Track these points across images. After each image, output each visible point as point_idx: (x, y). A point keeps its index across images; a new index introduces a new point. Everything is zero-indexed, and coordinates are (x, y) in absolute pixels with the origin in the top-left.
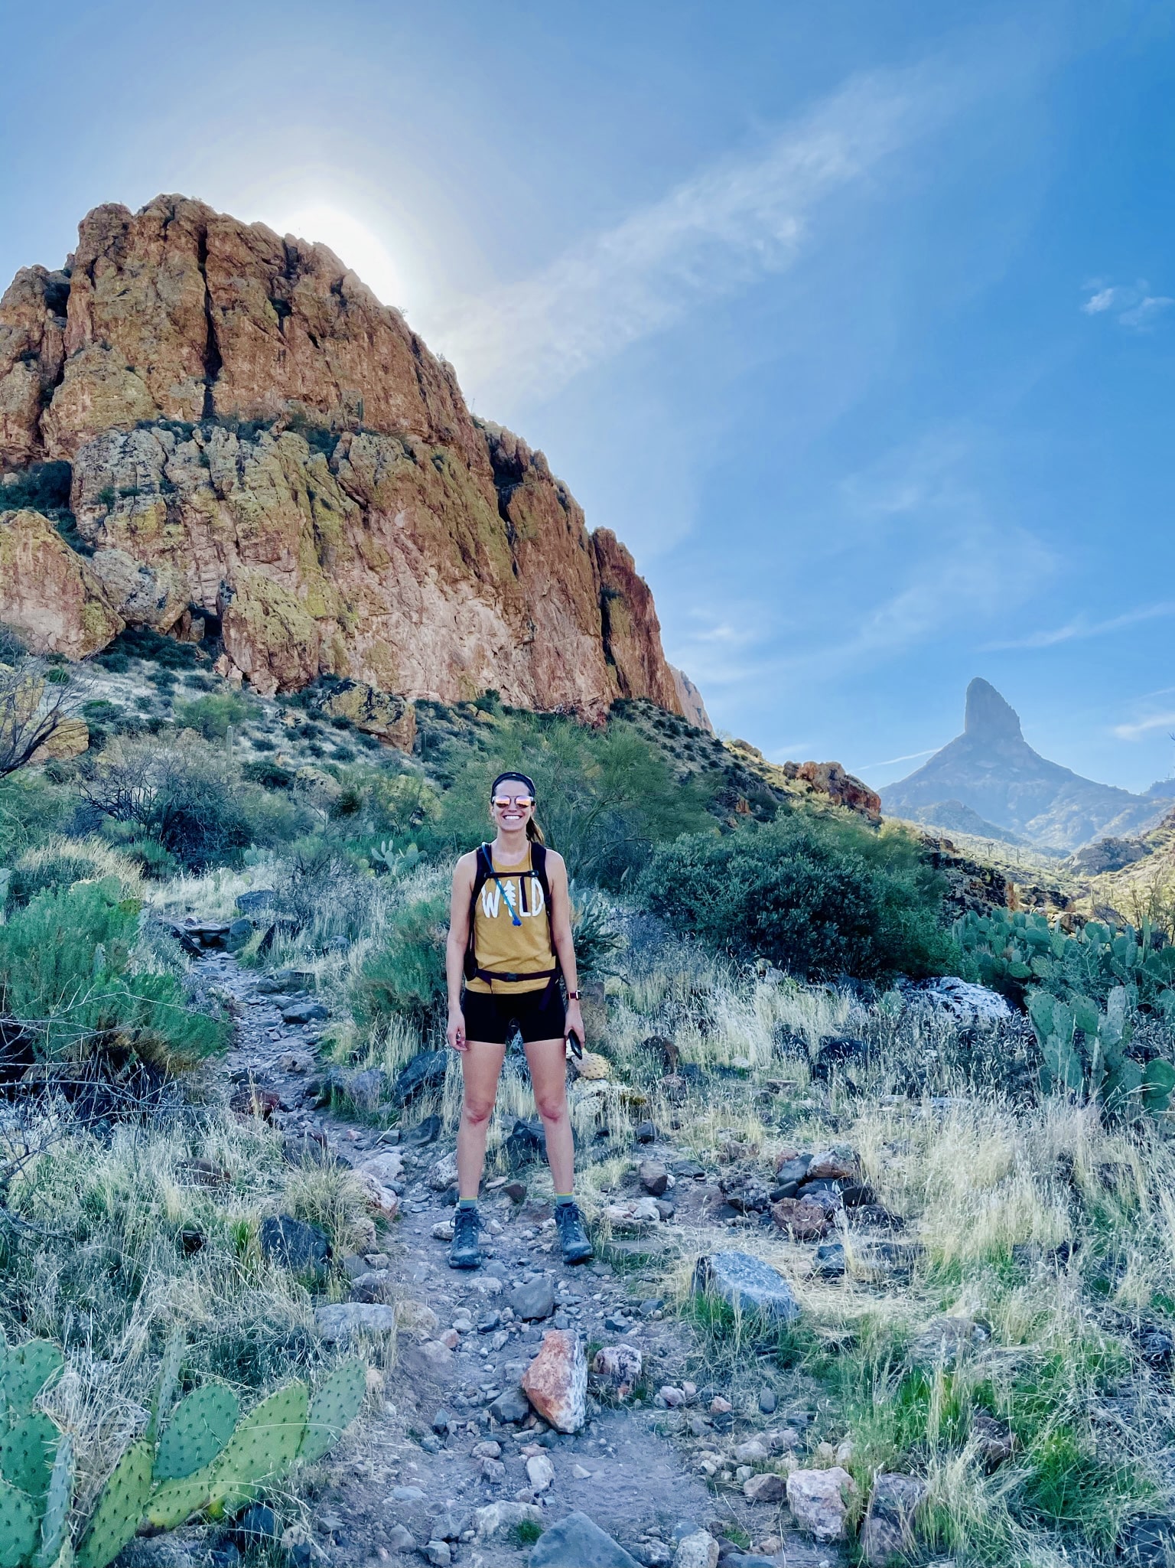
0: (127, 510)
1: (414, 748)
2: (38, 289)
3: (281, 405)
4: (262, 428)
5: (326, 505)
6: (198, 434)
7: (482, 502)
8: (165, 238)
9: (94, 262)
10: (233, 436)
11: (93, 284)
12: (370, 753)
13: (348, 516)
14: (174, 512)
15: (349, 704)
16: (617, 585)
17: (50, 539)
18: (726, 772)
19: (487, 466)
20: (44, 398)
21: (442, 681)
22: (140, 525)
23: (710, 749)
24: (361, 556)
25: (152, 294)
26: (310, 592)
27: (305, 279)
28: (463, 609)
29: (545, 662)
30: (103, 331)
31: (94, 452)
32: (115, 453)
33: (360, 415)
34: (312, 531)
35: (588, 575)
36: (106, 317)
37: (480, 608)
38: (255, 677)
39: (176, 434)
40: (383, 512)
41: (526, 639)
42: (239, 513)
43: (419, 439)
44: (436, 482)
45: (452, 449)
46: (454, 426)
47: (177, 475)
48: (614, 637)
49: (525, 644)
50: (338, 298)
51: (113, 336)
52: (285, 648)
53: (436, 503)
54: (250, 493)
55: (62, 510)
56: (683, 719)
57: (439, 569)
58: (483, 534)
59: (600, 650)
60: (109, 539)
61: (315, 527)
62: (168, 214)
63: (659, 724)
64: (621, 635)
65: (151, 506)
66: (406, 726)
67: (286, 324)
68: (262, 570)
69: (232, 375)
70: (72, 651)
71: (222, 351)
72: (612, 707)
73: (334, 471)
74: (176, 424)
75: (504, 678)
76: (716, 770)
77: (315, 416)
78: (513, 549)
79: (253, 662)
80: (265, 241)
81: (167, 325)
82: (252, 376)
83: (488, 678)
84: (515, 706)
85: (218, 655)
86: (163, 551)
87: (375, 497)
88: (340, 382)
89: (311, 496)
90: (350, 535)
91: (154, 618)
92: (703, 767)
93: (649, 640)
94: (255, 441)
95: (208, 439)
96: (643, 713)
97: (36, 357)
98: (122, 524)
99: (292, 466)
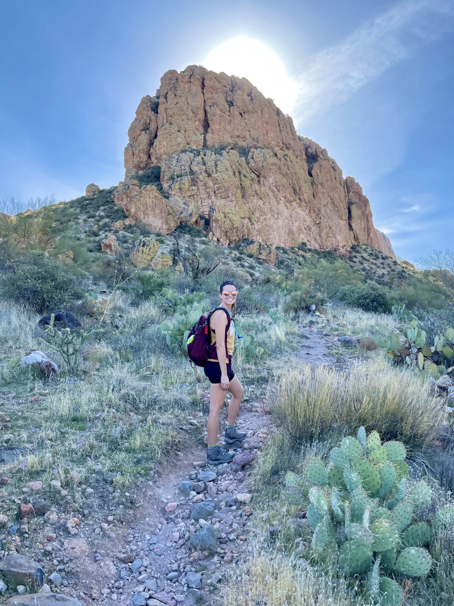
0: (178, 182)
1: (275, 265)
2: (148, 104)
3: (230, 140)
4: (223, 149)
5: (245, 176)
6: (202, 153)
7: (302, 170)
8: (190, 82)
9: (167, 93)
10: (213, 153)
11: (167, 101)
12: (260, 266)
13: (253, 180)
14: (194, 182)
15: (253, 249)
16: (354, 199)
17: (157, 195)
18: (398, 274)
19: (304, 157)
20: (151, 144)
21: (285, 239)
22: (183, 187)
23: (392, 264)
24: (257, 194)
25: (186, 103)
26: (239, 208)
27: (239, 92)
28: (294, 212)
29: (325, 231)
30: (170, 118)
31: (168, 162)
32: (174, 162)
33: (257, 142)
34: (240, 186)
35: (343, 196)
36: (171, 113)
37: (300, 212)
38: (221, 240)
39: (194, 154)
40: (265, 178)
41: (318, 222)
42: (215, 181)
43: (278, 149)
44: (285, 164)
45: (291, 151)
46: (292, 142)
47: (195, 169)
48: (353, 220)
49: (317, 224)
50: (250, 98)
51: (173, 120)
52: (231, 229)
53: (285, 173)
54: (219, 174)
55: (158, 183)
56: (381, 252)
57: (285, 198)
58: (302, 183)
59: (347, 226)
60: (173, 193)
61: (241, 184)
62: (191, 73)
63: (371, 255)
64: (356, 219)
65: (186, 180)
66: (273, 257)
67: (232, 110)
68: (223, 202)
69: (212, 130)
70: (164, 232)
71: (209, 122)
72: (352, 248)
73: (248, 163)
74: (194, 150)
75: (309, 238)
76: (394, 273)
77: (241, 143)
78: (313, 188)
79: (221, 235)
80: (224, 79)
81: (191, 114)
82: (220, 130)
83: (302, 238)
84: (312, 248)
85: (209, 232)
86: (190, 196)
87: (262, 172)
88: (251, 129)
89: (240, 173)
90: (253, 187)
91: (188, 220)
92: (388, 271)
93: (368, 221)
94: (221, 154)
95: (205, 155)
96: (365, 250)
97: (148, 129)
98: (177, 187)
99: (234, 163)
